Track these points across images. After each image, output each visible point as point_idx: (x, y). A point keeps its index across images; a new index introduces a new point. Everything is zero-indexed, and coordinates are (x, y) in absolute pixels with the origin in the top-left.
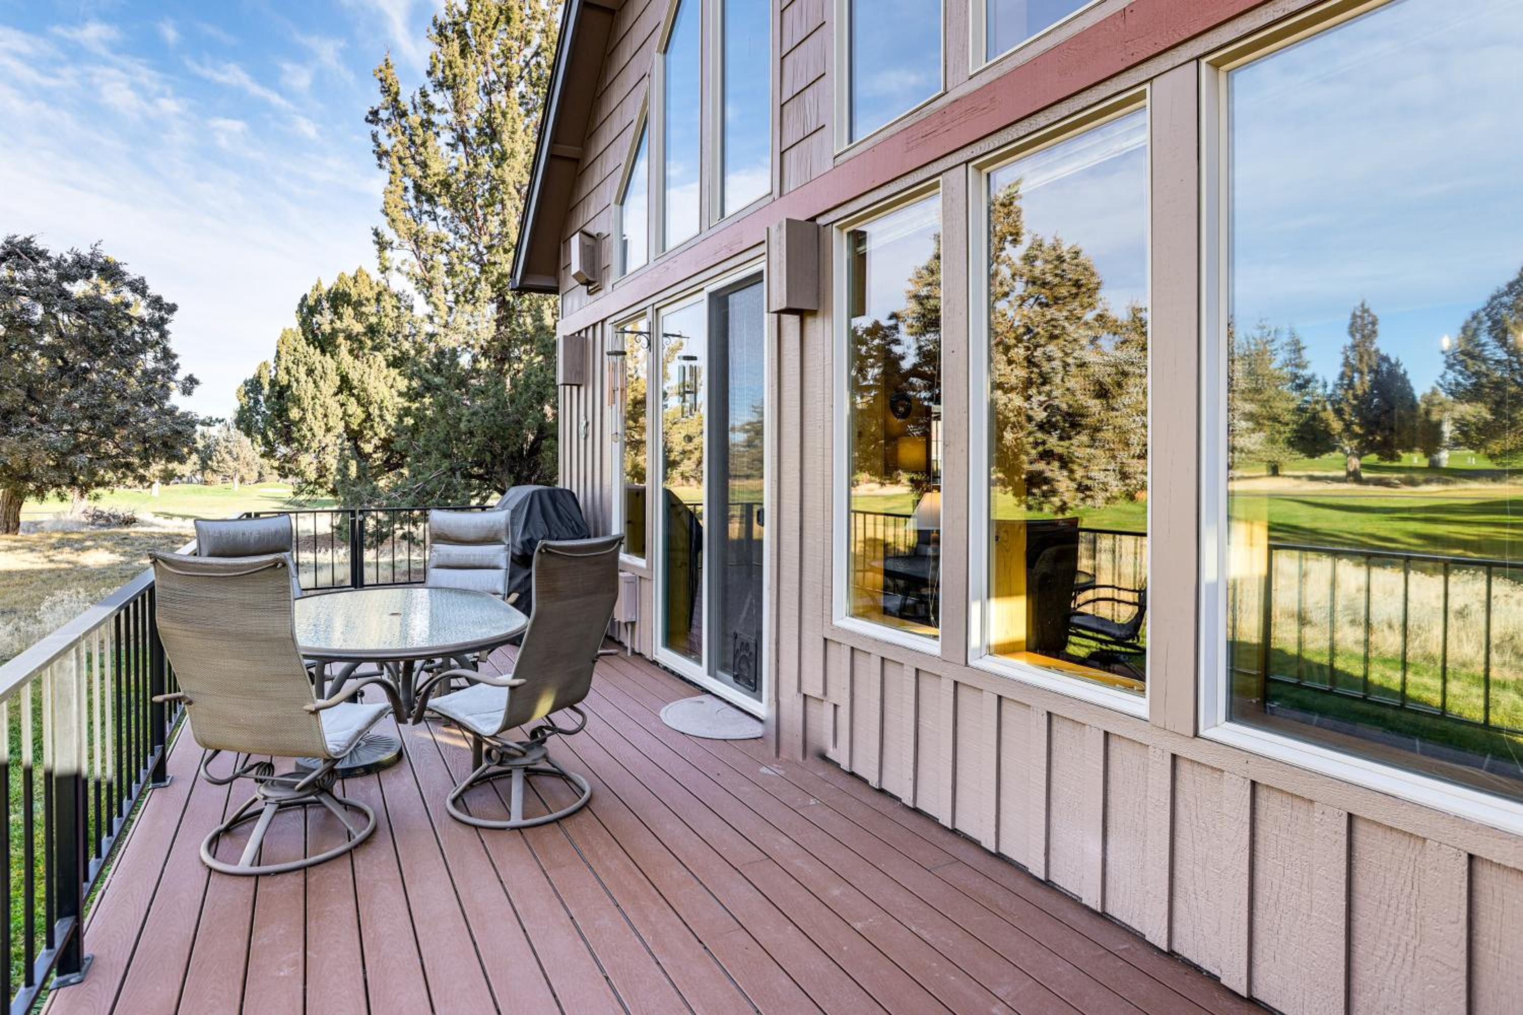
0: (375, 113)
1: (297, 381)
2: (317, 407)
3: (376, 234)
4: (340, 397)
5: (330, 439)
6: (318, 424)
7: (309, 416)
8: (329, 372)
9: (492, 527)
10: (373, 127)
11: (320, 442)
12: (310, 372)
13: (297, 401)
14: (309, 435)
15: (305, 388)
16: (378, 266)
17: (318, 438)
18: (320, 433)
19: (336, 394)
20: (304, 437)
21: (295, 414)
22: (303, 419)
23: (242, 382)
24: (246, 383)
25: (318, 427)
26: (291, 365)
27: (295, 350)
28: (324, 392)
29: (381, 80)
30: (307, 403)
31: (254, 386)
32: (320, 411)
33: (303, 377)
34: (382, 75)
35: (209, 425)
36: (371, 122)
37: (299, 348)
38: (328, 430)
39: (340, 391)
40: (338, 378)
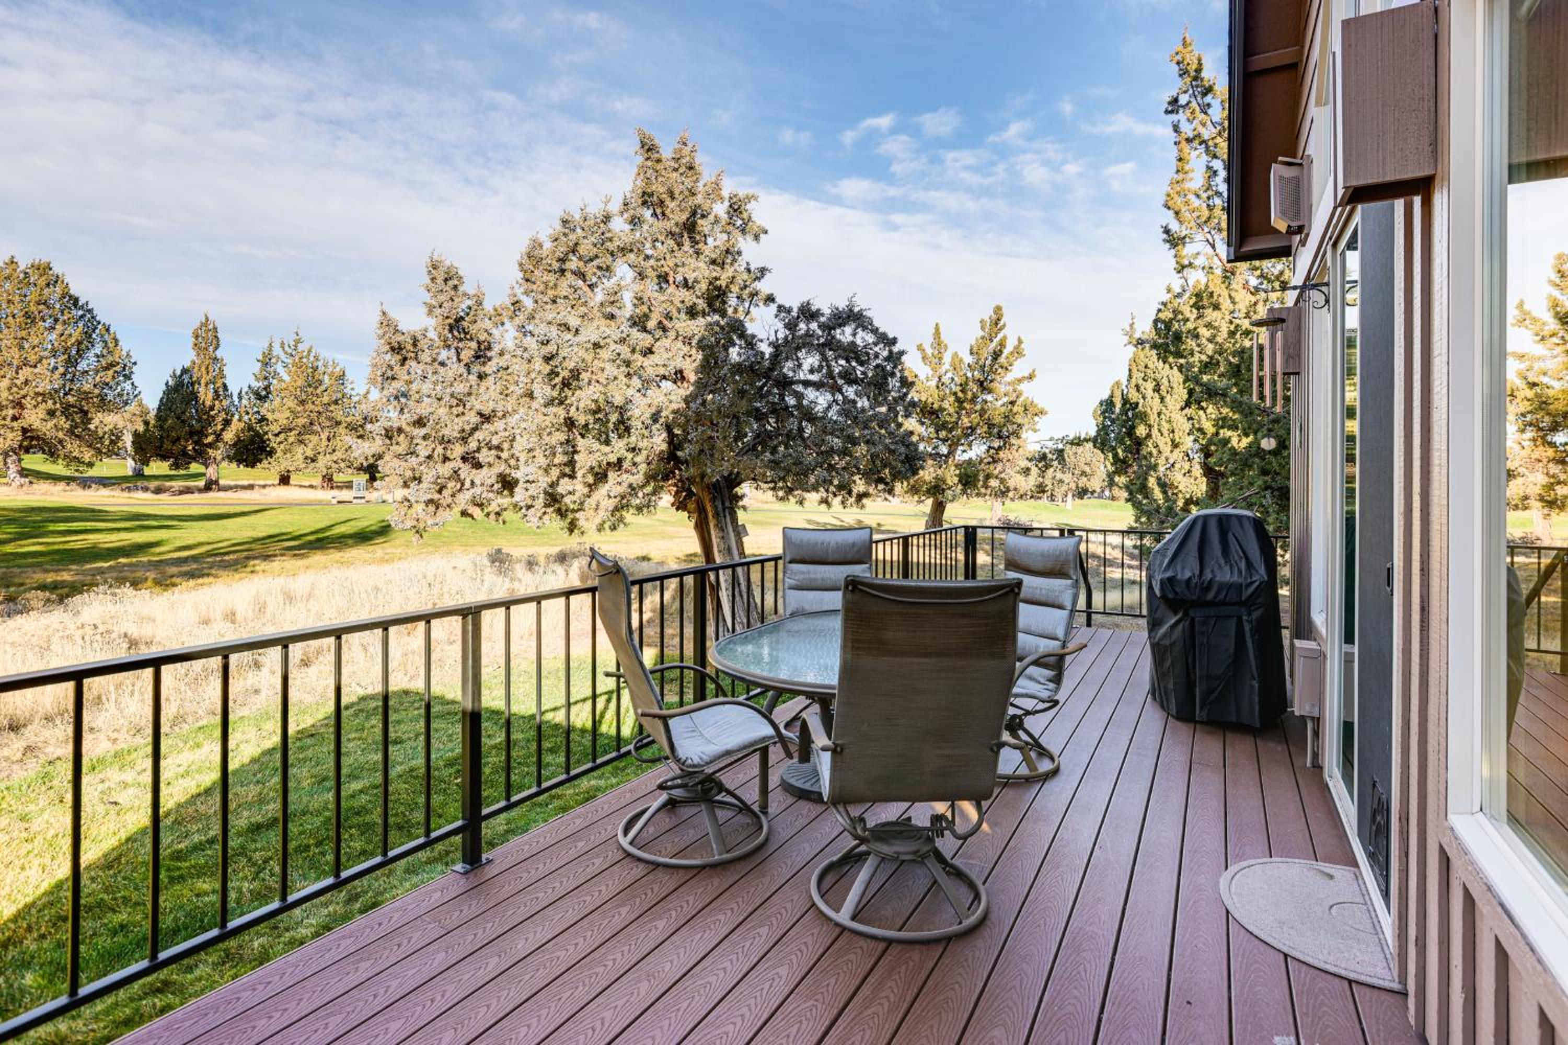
0: (1175, 101)
1: (1144, 398)
2: (1163, 423)
3: (1167, 231)
4: (1187, 411)
5: (1177, 455)
6: (1163, 440)
7: (1155, 432)
8: (1175, 386)
9: (1059, 556)
10: (1174, 117)
11: (1167, 459)
12: (1157, 389)
13: (1143, 417)
14: (1155, 452)
15: (1151, 404)
16: (1174, 265)
17: (1164, 455)
18: (1166, 449)
19: (1182, 409)
20: (1151, 454)
21: (1141, 431)
22: (1149, 436)
23: (1097, 403)
24: (1101, 404)
25: (1164, 443)
26: (1140, 382)
27: (1146, 367)
28: (1170, 407)
29: (1178, 63)
30: (1153, 418)
31: (1108, 404)
32: (1166, 427)
33: (1149, 393)
34: (1179, 58)
35: (1078, 445)
36: (1171, 112)
37: (1151, 365)
38: (1175, 445)
39: (1188, 404)
40: (1186, 391)
